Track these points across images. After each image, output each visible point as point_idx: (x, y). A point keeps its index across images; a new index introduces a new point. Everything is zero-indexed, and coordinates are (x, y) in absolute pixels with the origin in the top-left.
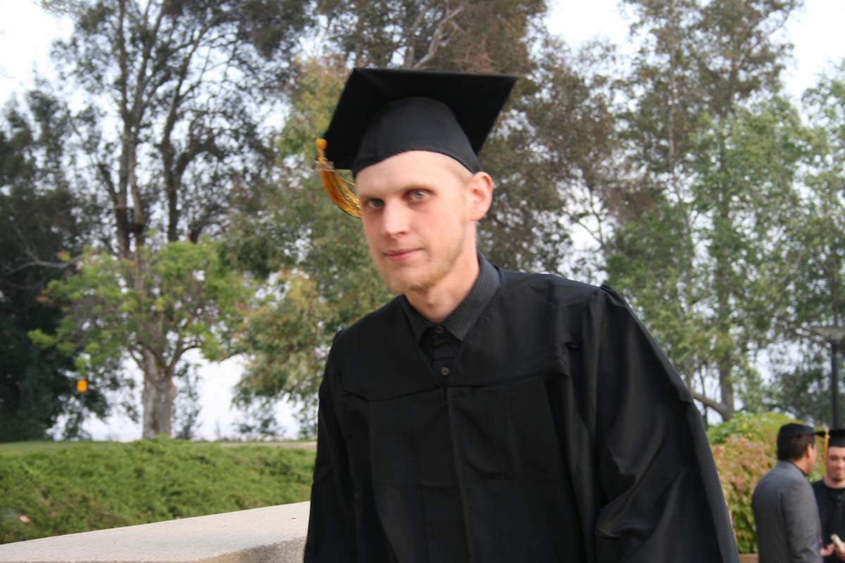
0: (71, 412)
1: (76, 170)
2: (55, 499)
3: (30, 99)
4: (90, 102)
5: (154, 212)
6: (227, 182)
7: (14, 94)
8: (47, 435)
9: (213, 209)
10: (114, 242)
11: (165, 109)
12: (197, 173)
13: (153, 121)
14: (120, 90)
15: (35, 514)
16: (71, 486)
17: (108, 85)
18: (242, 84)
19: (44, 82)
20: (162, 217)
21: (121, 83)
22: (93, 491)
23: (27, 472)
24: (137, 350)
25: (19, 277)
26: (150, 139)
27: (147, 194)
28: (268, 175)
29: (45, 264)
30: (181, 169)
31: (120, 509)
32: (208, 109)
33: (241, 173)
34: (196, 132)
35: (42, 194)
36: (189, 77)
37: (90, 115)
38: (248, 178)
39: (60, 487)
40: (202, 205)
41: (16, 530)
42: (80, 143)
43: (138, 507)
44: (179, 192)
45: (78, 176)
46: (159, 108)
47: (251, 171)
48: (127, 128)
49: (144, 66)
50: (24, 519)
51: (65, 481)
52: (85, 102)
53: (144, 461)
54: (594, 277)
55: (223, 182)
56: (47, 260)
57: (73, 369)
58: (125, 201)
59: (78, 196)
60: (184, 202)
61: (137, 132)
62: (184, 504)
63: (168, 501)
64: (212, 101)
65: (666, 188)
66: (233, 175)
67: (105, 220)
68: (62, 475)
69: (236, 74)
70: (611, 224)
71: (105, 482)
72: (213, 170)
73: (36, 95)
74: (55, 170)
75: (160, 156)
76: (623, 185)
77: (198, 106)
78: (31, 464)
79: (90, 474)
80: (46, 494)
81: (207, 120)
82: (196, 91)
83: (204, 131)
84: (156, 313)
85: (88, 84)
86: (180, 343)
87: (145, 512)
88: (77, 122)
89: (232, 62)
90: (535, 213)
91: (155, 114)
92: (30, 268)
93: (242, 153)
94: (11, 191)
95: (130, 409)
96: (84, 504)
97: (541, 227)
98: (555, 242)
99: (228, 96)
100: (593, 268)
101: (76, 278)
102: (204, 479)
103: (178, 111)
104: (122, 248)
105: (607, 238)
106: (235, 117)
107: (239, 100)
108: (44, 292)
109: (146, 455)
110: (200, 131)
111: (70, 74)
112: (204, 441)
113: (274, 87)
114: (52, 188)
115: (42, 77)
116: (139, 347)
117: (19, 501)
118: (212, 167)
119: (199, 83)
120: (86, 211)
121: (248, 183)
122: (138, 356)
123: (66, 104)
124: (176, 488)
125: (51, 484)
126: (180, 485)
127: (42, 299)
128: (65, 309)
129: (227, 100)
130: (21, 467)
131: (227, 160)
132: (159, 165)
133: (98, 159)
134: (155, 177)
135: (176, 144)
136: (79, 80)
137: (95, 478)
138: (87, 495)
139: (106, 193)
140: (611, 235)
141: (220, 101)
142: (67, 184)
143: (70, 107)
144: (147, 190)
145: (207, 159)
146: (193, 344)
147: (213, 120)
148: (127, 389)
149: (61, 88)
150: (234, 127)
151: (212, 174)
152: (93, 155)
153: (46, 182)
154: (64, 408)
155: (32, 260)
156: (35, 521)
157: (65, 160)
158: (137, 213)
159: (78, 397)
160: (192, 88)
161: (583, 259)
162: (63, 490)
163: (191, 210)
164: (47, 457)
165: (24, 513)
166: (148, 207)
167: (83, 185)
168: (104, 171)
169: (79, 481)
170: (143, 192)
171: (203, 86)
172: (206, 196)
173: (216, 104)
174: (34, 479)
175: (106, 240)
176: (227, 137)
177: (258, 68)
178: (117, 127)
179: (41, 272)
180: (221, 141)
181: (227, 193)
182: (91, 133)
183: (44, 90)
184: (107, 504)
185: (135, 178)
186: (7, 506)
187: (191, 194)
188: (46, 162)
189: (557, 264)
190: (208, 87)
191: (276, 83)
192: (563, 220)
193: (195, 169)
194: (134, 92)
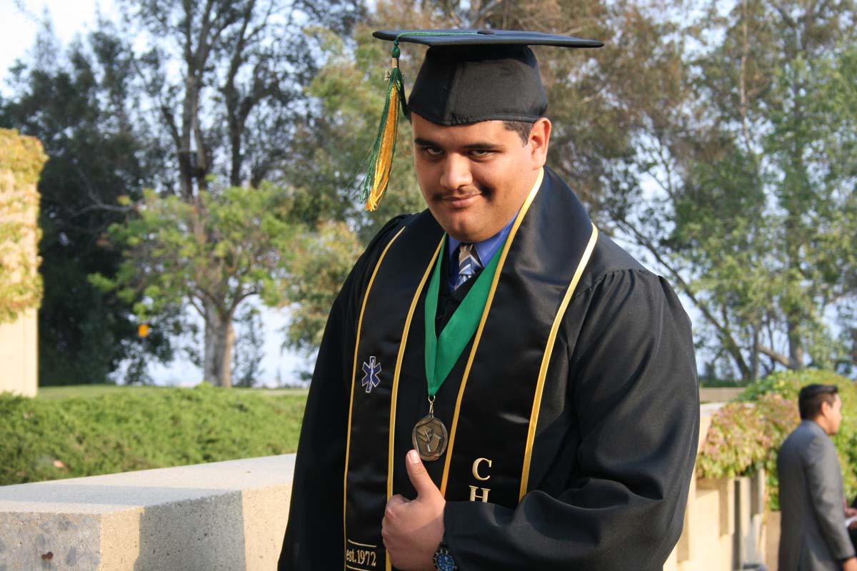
0: (134, 357)
1: (139, 113)
2: (89, 444)
3: (94, 40)
4: (154, 44)
5: (217, 156)
6: (290, 128)
7: (78, 35)
8: (109, 379)
9: (277, 154)
10: (177, 186)
11: (230, 53)
12: (261, 117)
13: (217, 64)
14: (184, 33)
15: (70, 459)
16: (106, 432)
17: (172, 27)
18: (307, 27)
19: (108, 24)
20: (226, 162)
21: (185, 26)
22: (128, 437)
23: (62, 418)
24: (196, 295)
25: (83, 220)
26: (215, 84)
27: (211, 138)
28: (332, 120)
29: (107, 207)
30: (245, 113)
31: (154, 456)
32: (273, 52)
33: (305, 118)
34: (261, 75)
35: (107, 137)
36: (254, 19)
37: (153, 58)
38: (312, 123)
39: (94, 434)
40: (265, 150)
41: (49, 475)
42: (143, 84)
43: (172, 454)
44: (242, 137)
45: (141, 120)
46: (223, 52)
47: (314, 116)
48: (191, 71)
49: (208, 9)
50: (58, 464)
51: (100, 427)
52: (149, 44)
53: (181, 408)
54: (663, 229)
55: (287, 127)
56: (110, 203)
57: (135, 313)
58: (188, 145)
59: (141, 139)
60: (247, 147)
61: (201, 76)
62: (220, 452)
63: (204, 449)
64: (276, 44)
65: (736, 137)
66: (297, 119)
67: (169, 164)
68: (97, 420)
69: (301, 17)
70: (680, 174)
71: (140, 429)
72: (278, 114)
73: (100, 36)
74: (119, 113)
75: (224, 99)
76: (692, 134)
77: (262, 50)
78: (67, 409)
79: (126, 420)
80: (80, 441)
81: (271, 64)
82: (261, 34)
83: (268, 75)
84: (217, 260)
85: (152, 26)
86: (239, 289)
87: (180, 459)
88: (140, 65)
89: (297, 5)
90: (604, 162)
91: (219, 57)
92: (93, 212)
93: (306, 98)
94: (75, 133)
95: (192, 354)
96: (118, 450)
97: (609, 176)
98: (624, 192)
99: (293, 39)
100: (661, 219)
101: (138, 222)
102: (242, 427)
103: (243, 54)
104: (185, 192)
105: (676, 188)
106: (300, 61)
107: (303, 44)
108: (104, 235)
109: (185, 403)
110: (265, 75)
111: (135, 16)
112: (265, 388)
113: (340, 30)
114: (115, 130)
115: (105, 19)
116: (199, 292)
117: (53, 446)
118: (276, 111)
119: (264, 26)
120: (150, 155)
121: (311, 128)
122: (197, 301)
123: (130, 46)
124: (213, 436)
125: (87, 430)
126: (217, 433)
127: (102, 243)
128: (126, 253)
129: (292, 44)
130: (57, 413)
131: (291, 105)
132: (223, 109)
133: (161, 102)
134: (219, 122)
135: (240, 88)
136: (143, 22)
137: (131, 424)
138: (121, 442)
139: (169, 137)
140: (680, 184)
141: (284, 44)
142: (130, 128)
143: (134, 49)
144: (210, 135)
145: (271, 104)
146: (253, 290)
147: (277, 65)
148: (190, 334)
149: (125, 30)
150: (298, 71)
151: (276, 119)
152: (157, 98)
153: (109, 125)
154: (127, 353)
155: (95, 203)
156: (68, 466)
157: (129, 103)
158: (200, 156)
159: (140, 341)
160: (256, 31)
161: (650, 209)
162: (98, 436)
163: (254, 155)
164: (85, 403)
165: (58, 458)
166: (211, 151)
167: (146, 128)
168: (167, 114)
169: (114, 426)
170: (206, 136)
171: (268, 29)
172: (270, 141)
173: (280, 47)
174: (70, 425)
175: (169, 185)
176: (291, 82)
177: (324, 11)
178: (181, 70)
179: (104, 215)
180: (285, 85)
181: (291, 138)
182: (155, 76)
183: (107, 31)
184: (141, 451)
185: (199, 123)
186: (42, 451)
187: (254, 139)
188: (109, 105)
189: (625, 215)
190: (273, 30)
191: (341, 27)
192: (632, 168)
193: (259, 114)
194: (198, 34)
